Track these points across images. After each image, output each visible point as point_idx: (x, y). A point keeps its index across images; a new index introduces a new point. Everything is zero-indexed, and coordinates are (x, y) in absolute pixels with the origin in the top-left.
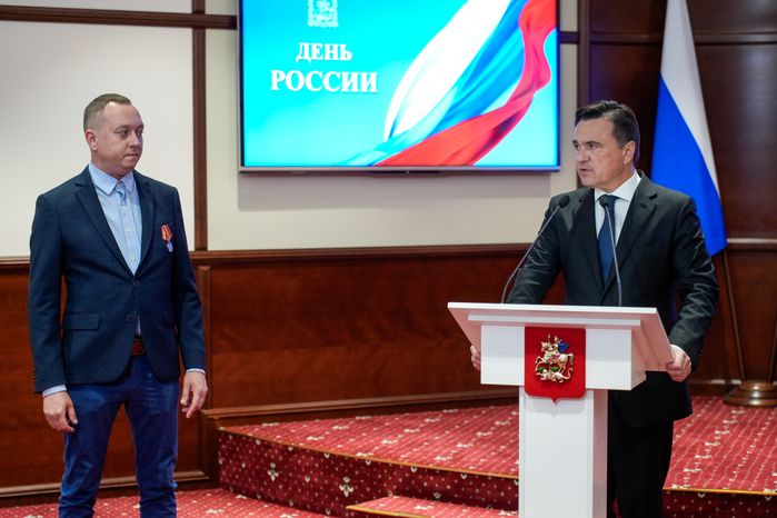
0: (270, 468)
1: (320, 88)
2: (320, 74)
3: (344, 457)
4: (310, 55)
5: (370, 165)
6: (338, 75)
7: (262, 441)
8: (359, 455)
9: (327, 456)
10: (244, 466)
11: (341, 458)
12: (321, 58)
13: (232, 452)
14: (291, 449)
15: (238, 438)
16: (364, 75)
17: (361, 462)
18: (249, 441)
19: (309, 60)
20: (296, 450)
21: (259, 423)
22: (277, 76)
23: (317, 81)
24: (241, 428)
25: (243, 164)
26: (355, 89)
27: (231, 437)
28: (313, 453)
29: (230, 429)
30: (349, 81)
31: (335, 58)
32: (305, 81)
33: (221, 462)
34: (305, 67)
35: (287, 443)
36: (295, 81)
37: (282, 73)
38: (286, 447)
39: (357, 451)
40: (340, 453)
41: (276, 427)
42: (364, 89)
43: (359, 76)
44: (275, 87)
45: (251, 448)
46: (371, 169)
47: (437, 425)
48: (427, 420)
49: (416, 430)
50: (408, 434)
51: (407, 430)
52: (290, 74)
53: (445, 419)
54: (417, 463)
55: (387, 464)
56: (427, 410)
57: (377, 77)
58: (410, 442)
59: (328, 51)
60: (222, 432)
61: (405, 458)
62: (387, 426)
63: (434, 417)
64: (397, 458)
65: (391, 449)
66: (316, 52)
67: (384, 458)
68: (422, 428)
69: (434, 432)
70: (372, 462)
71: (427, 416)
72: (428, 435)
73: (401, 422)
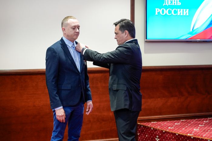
0: (156, 137)
1: (171, 14)
2: (171, 10)
3: (183, 135)
4: (168, 4)
5: (186, 39)
6: (176, 10)
7: (154, 129)
8: (189, 134)
9: (177, 135)
10: (147, 136)
11: (182, 136)
12: (171, 4)
13: (142, 131)
14: (164, 132)
15: (145, 127)
16: (185, 10)
17: (190, 137)
18: (149, 128)
19: (167, 5)
20: (166, 132)
21: (150, 122)
22: (157, 10)
23: (170, 12)
24: (145, 123)
25: (146, 39)
26: (182, 14)
27: (142, 127)
28: (172, 133)
29: (142, 124)
30: (180, 12)
31: (176, 4)
32: (166, 12)
33: (138, 134)
34: (166, 7)
35: (162, 129)
36: (163, 12)
37: (159, 9)
38: (162, 131)
39: (187, 133)
40: (181, 134)
41: (157, 123)
42: (184, 14)
43: (183, 10)
44: (157, 14)
45: (150, 131)
46: (186, 40)
47: (209, 124)
48: (204, 122)
49: (203, 125)
50: (201, 127)
51: (200, 125)
52: (161, 10)
53: (210, 121)
54: (210, 138)
55: (199, 138)
56: (203, 118)
57: (189, 10)
58: (203, 130)
59: (173, 2)
60: (139, 125)
61: (205, 136)
62: (192, 124)
63: (206, 120)
64: (202, 136)
65: (198, 133)
66: (169, 2)
67: (198, 136)
68: (204, 125)
69: (209, 126)
70: (194, 137)
71: (204, 120)
72: (208, 127)
73: (196, 122)
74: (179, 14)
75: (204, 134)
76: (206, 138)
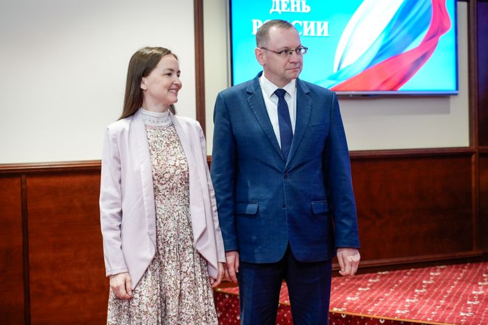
4: (281, 9)
6: (300, 23)
8: (335, 309)
12: (288, 10)
13: (228, 308)
15: (233, 297)
16: (319, 23)
17: (337, 316)
19: (280, 12)
22: (257, 24)
24: (234, 289)
26: (313, 34)
27: (227, 297)
29: (226, 290)
30: (309, 28)
31: (298, 10)
37: (260, 22)
42: (319, 34)
43: (316, 24)
47: (380, 285)
48: (370, 280)
49: (368, 289)
50: (363, 293)
51: (360, 289)
53: (383, 279)
54: (384, 316)
55: (359, 317)
56: (366, 273)
57: (329, 24)
58: (368, 298)
59: (293, 6)
60: (219, 292)
61: (372, 311)
62: (344, 286)
63: (374, 278)
64: (366, 312)
65: (357, 305)
66: (284, 6)
67: (356, 312)
68: (371, 287)
69: (382, 290)
70: (347, 315)
71: (369, 278)
72: (378, 293)
73: (352, 283)
74: (306, 33)
75: (369, 308)
76: (375, 316)
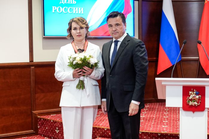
0: (56, 129)
1: (67, 12)
2: (67, 8)
4: (64, 2)
6: (72, 8)
7: (53, 121)
10: (47, 128)
12: (67, 3)
13: (42, 124)
15: (45, 120)
16: (80, 8)
18: (49, 121)
19: (64, 3)
21: (50, 115)
22: (54, 8)
24: (45, 116)
25: (44, 35)
26: (77, 12)
27: (42, 120)
29: (41, 117)
30: (75, 10)
31: (71, 3)
32: (62, 9)
33: (39, 127)
34: (62, 5)
35: (61, 121)
36: (59, 10)
41: (56, 116)
42: (80, 13)
43: (78, 9)
44: (53, 11)
45: (50, 123)
48: (100, 112)
50: (98, 117)
52: (58, 7)
54: (106, 127)
55: (97, 128)
57: (83, 9)
58: (99, 120)
59: (69, 1)
60: (39, 118)
61: (102, 125)
65: (95, 122)
67: (95, 125)
68: (100, 115)
72: (104, 117)
74: (74, 12)
75: (100, 124)
76: (103, 127)
